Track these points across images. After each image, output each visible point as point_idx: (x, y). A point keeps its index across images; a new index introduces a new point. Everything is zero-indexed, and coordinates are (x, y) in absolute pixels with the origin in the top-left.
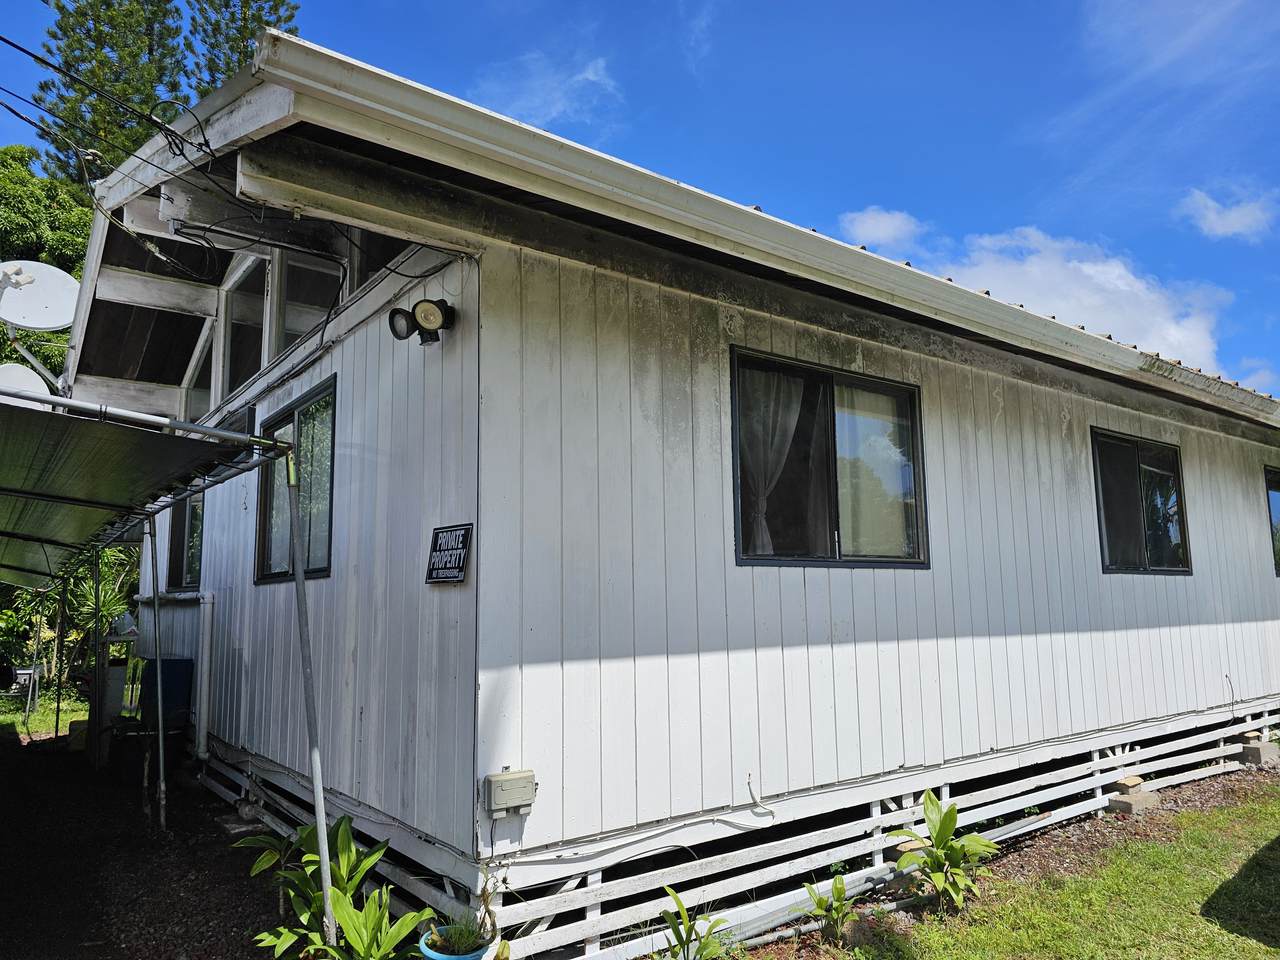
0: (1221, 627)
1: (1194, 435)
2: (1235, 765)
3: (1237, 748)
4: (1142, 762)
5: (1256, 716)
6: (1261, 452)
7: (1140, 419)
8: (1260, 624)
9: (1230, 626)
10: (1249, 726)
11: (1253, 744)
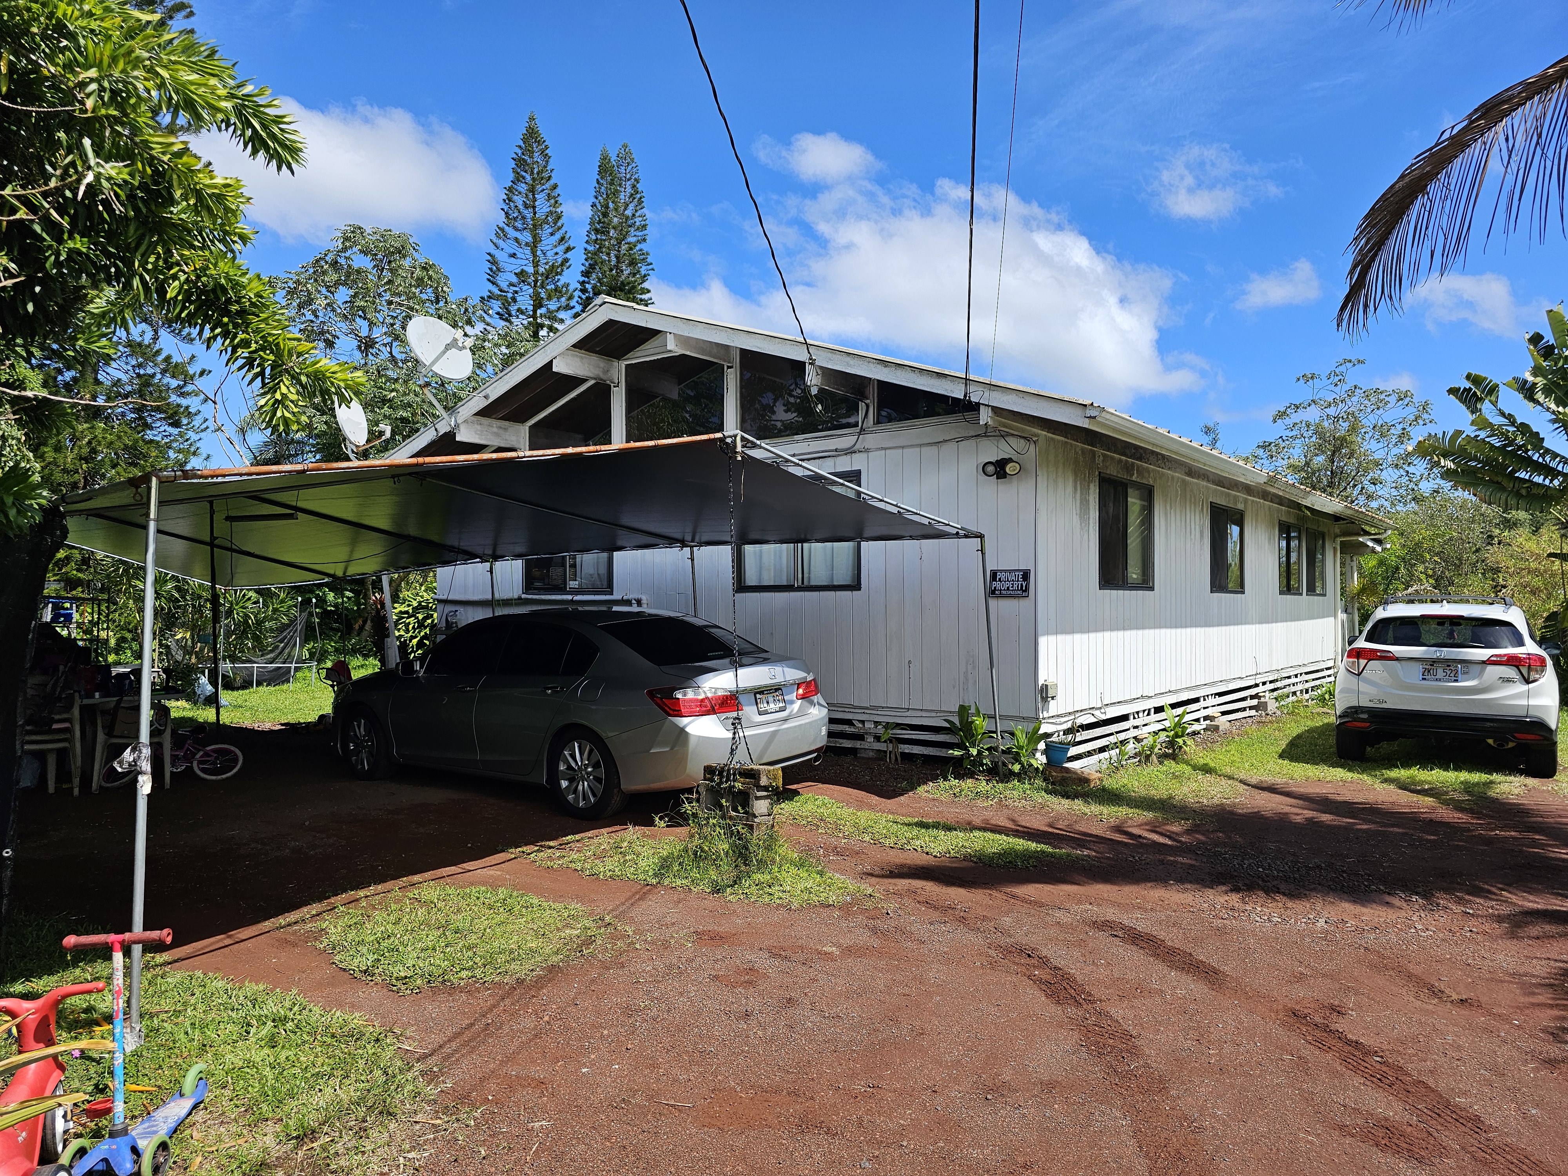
0: (1254, 626)
1: (1250, 502)
2: (1253, 713)
3: (1255, 702)
4: (1218, 705)
5: (1264, 683)
6: (1278, 510)
7: (1228, 495)
8: (1270, 625)
9: (1257, 625)
10: (1261, 688)
11: (1262, 700)
